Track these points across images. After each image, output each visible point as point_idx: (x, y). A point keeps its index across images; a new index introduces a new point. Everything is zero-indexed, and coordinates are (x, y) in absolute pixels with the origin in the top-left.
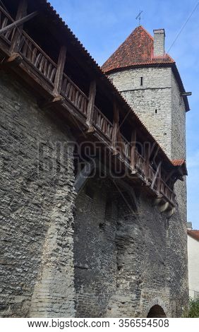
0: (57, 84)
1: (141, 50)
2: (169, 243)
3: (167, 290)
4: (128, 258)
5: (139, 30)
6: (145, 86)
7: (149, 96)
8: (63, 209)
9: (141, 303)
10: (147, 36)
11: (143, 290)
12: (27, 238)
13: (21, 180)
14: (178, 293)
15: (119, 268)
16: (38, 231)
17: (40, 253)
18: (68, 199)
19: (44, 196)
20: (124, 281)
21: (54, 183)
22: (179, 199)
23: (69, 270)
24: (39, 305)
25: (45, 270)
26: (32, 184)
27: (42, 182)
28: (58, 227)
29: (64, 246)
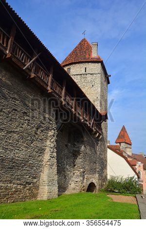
0: (49, 84)
1: (85, 52)
2: (98, 153)
3: (97, 175)
4: (79, 160)
5: (84, 40)
6: (87, 72)
7: (89, 77)
8: (52, 141)
9: (85, 181)
10: (88, 45)
11: (86, 176)
12: (38, 154)
13: (35, 129)
14: (102, 176)
15: (75, 166)
16: (42, 151)
17: (43, 161)
18: (54, 136)
19: (44, 135)
20: (77, 172)
21: (48, 129)
22: (103, 130)
23: (55, 167)
24: (43, 183)
25: (45, 168)
26: (39, 131)
27: (43, 129)
28: (50, 149)
29: (53, 157)
